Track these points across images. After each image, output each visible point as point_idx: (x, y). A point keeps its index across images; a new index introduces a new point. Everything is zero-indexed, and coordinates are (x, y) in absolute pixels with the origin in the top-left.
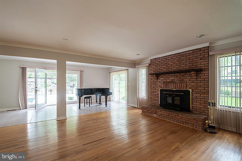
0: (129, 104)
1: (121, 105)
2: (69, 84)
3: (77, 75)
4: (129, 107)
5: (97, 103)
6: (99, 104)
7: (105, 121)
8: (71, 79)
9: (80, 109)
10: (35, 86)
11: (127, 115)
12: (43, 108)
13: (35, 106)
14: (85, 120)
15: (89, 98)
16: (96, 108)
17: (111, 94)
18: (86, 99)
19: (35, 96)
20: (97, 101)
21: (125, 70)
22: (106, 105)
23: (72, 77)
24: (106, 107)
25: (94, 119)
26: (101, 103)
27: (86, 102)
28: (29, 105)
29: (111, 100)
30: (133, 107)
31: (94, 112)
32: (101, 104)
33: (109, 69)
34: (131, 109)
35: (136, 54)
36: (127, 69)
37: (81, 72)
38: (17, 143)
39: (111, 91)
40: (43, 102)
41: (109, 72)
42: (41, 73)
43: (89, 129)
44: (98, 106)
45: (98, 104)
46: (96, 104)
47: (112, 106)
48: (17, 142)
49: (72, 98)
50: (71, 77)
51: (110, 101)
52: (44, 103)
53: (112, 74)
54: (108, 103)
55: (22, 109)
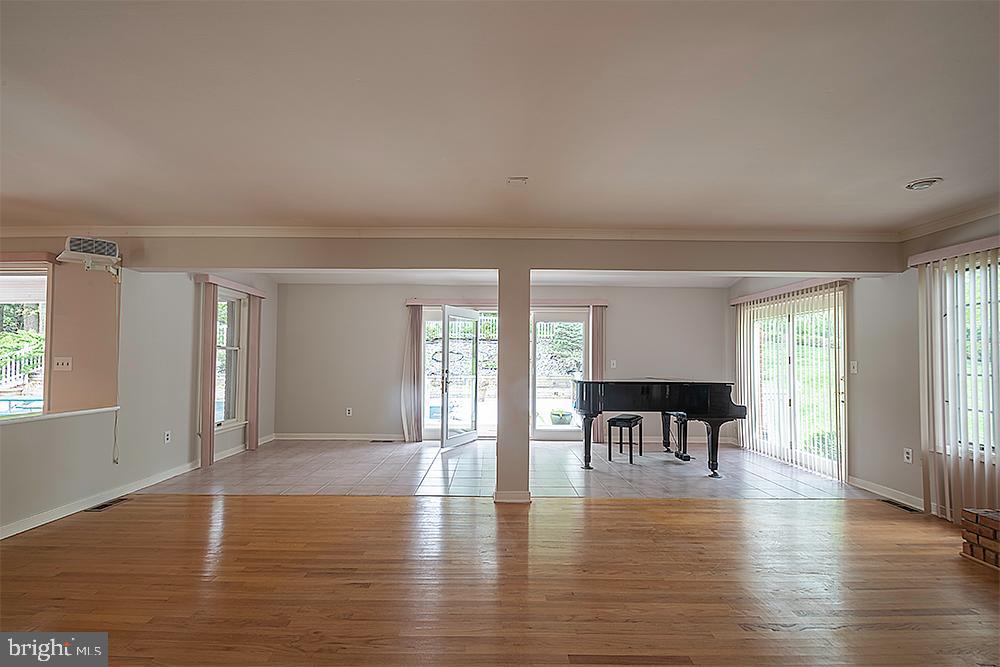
0: (859, 482)
1: (801, 478)
2: (561, 360)
3: (580, 326)
4: (859, 496)
5: (668, 451)
6: (677, 456)
7: (701, 557)
8: (570, 343)
9: (587, 467)
10: (443, 367)
11: (841, 547)
12: (467, 447)
13: (442, 436)
14: (604, 524)
15: (629, 423)
16: (660, 474)
17: (741, 413)
18: (615, 430)
19: (440, 399)
20: (667, 444)
21: (833, 285)
22: (713, 465)
23: (572, 335)
24: (715, 475)
25: (643, 532)
26: (684, 452)
27: (615, 438)
28: (427, 430)
29: (747, 445)
30: (889, 502)
31: (651, 494)
32: (688, 458)
33: (730, 288)
34: (873, 516)
35: (910, 181)
36: (843, 283)
37: (600, 310)
38: (358, 562)
39: (738, 398)
40: (467, 423)
41: (731, 305)
42: (463, 322)
43: (614, 577)
44: (672, 468)
45: (672, 457)
46: (665, 457)
47: (748, 479)
48: (358, 558)
49: (567, 418)
50: (568, 332)
51: (738, 447)
52: (470, 428)
53: (746, 312)
54: (723, 456)
55: (410, 442)
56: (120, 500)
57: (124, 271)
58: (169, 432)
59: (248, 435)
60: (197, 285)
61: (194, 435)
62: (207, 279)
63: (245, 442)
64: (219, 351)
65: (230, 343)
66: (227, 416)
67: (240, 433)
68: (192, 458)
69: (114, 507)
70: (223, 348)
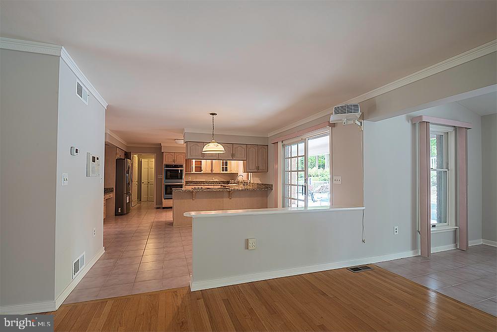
56: (366, 267)
57: (365, 122)
58: (397, 227)
59: (458, 236)
60: (414, 125)
61: (415, 232)
62: (421, 119)
63: (455, 242)
64: (432, 172)
65: (440, 166)
66: (440, 220)
67: (451, 236)
68: (414, 247)
69: (361, 272)
70: (435, 170)
